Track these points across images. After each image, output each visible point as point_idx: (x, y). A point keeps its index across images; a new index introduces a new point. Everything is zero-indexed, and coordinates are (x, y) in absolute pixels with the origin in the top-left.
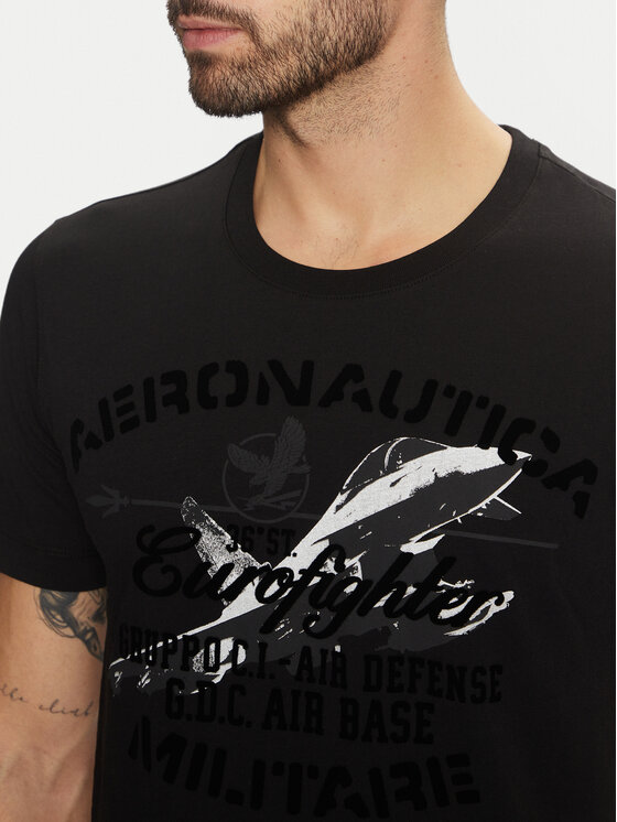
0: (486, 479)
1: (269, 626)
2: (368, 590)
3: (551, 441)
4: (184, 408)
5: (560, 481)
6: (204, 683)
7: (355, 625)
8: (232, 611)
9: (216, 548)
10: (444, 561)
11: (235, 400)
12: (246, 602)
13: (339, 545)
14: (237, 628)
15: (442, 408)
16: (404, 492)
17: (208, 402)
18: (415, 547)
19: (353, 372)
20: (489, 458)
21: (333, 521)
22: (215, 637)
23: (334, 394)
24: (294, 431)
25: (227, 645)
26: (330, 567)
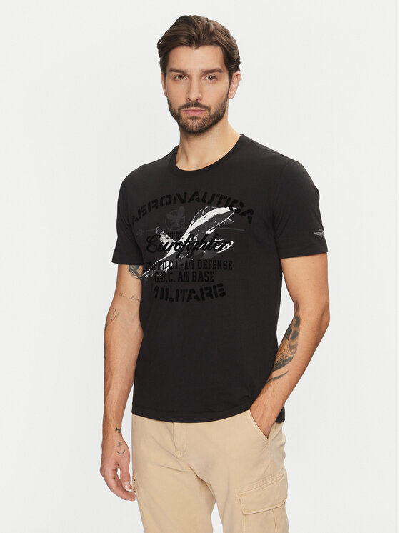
0: (226, 215)
1: (178, 256)
2: (199, 244)
3: (242, 205)
4: (157, 207)
5: (244, 214)
6: (163, 272)
7: (196, 253)
8: (169, 254)
9: (165, 239)
10: (216, 235)
11: (168, 204)
12: (172, 251)
13: (192, 235)
14: (170, 258)
15: (216, 199)
16: (207, 220)
17: (162, 205)
18: (209, 232)
19: (196, 194)
20: (227, 210)
21: (191, 228)
22: (165, 261)
23: (191, 199)
24: (182, 208)
25: (168, 262)
26: (191, 240)
